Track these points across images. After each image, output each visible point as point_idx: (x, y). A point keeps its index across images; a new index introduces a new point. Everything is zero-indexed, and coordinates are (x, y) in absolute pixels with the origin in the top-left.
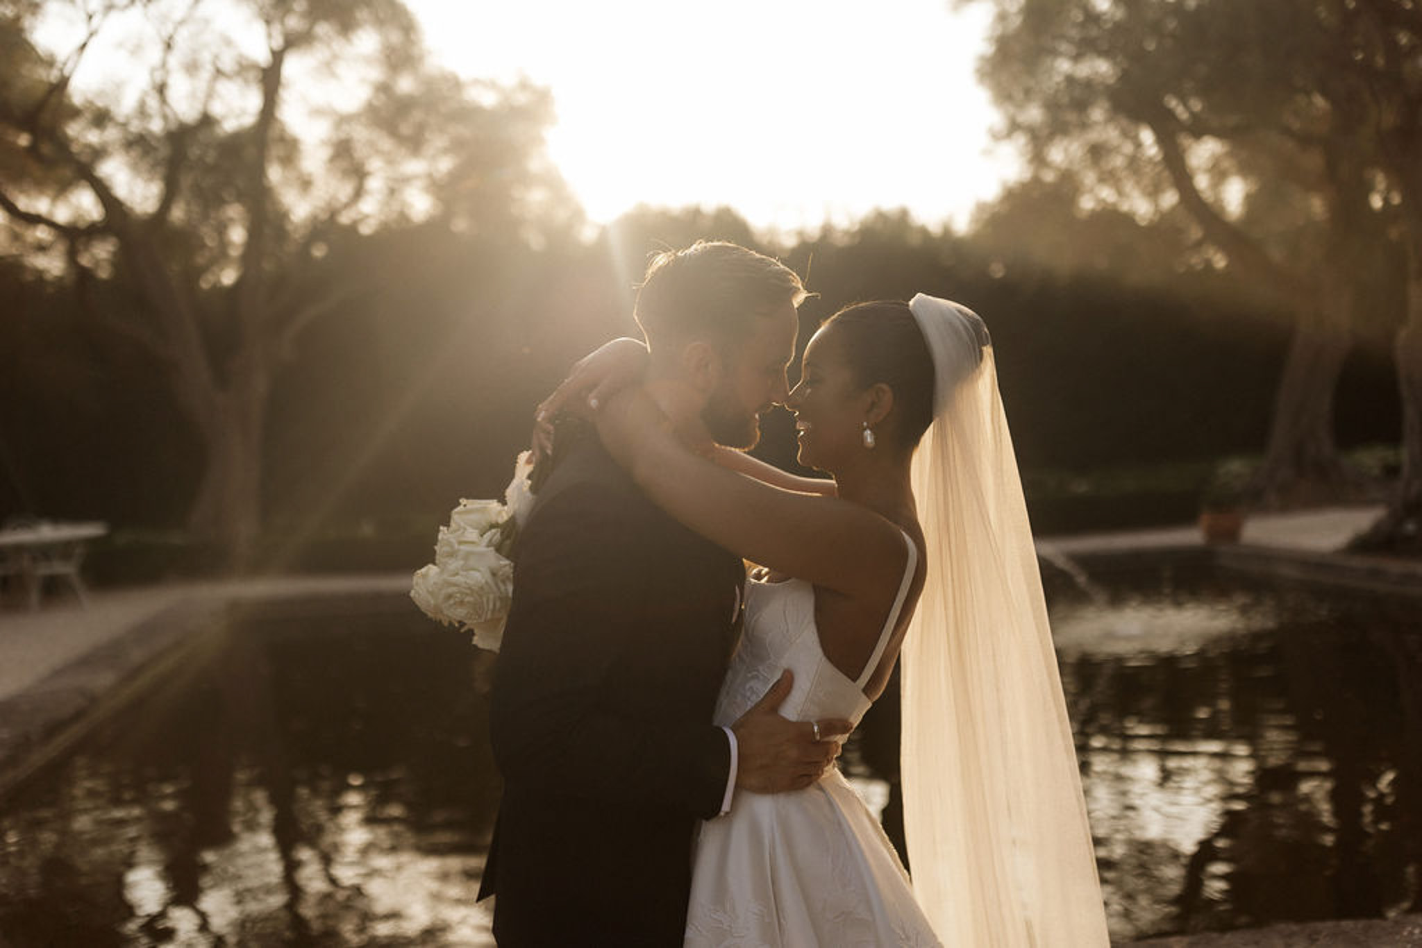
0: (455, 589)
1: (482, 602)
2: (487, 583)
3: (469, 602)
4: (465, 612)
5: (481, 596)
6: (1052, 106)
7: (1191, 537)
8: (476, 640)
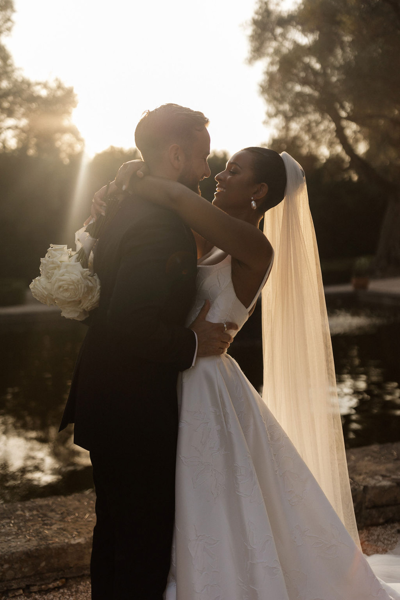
0: (63, 282)
1: (78, 288)
2: (81, 278)
3: (72, 289)
4: (69, 294)
5: (78, 285)
6: (293, 104)
7: (348, 288)
8: (64, 314)
